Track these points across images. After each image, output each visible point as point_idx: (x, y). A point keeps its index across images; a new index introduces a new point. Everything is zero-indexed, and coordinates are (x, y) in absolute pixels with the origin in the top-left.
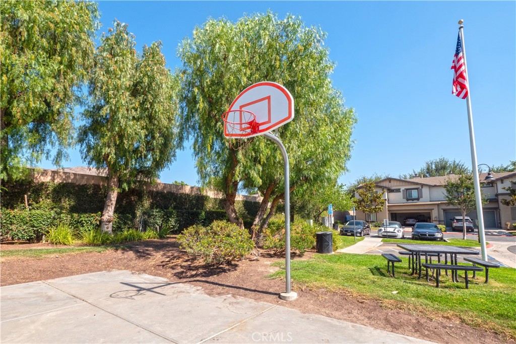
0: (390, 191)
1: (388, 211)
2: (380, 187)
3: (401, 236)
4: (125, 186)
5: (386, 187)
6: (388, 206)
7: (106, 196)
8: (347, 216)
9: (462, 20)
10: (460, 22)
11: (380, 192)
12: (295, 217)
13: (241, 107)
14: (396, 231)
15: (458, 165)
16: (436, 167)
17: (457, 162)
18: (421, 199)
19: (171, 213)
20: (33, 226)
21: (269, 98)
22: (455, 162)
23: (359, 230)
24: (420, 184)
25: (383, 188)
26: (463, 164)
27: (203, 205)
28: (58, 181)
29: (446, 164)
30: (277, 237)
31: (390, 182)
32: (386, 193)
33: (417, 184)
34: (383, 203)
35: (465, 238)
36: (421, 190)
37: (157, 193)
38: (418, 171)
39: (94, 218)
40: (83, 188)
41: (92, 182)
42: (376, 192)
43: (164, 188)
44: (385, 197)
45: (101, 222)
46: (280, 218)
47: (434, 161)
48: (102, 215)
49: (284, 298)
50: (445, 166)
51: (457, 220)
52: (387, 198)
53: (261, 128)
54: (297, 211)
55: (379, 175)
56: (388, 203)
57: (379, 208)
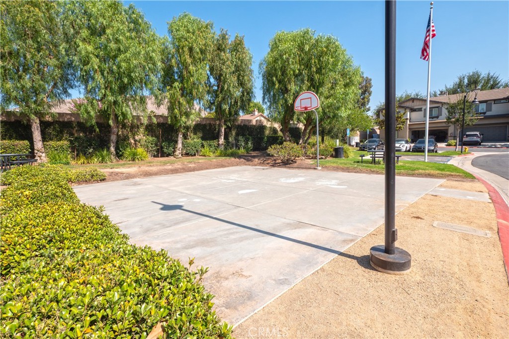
0: (412, 110)
1: (409, 129)
2: (403, 107)
3: (405, 150)
4: (229, 124)
5: (408, 107)
6: (409, 125)
7: (219, 131)
8: (373, 135)
9: (433, 3)
10: (431, 4)
11: (402, 111)
12: (325, 138)
13: (301, 100)
14: (401, 146)
15: (492, 77)
16: (468, 81)
17: (491, 74)
18: (440, 117)
19: (249, 139)
20: (196, 148)
21: (311, 98)
22: (489, 74)
23: (374, 147)
24: (441, 103)
25: (406, 108)
26: (498, 76)
27: (263, 132)
28: (194, 123)
29: (478, 77)
30: (313, 149)
31: (413, 102)
32: (408, 113)
33: (438, 102)
34: (404, 122)
35: (457, 150)
36: (441, 108)
37: (238, 125)
38: (450, 85)
39: (215, 143)
40: (205, 126)
41: (208, 122)
42: (399, 112)
43: (242, 122)
44: (407, 116)
45: (218, 144)
46: (314, 139)
47: (468, 75)
48: (219, 141)
49: (317, 169)
50: (477, 80)
51: (467, 135)
52: (408, 117)
53: (308, 109)
54: (326, 134)
55: (409, 93)
56: (410, 122)
57: (400, 127)
